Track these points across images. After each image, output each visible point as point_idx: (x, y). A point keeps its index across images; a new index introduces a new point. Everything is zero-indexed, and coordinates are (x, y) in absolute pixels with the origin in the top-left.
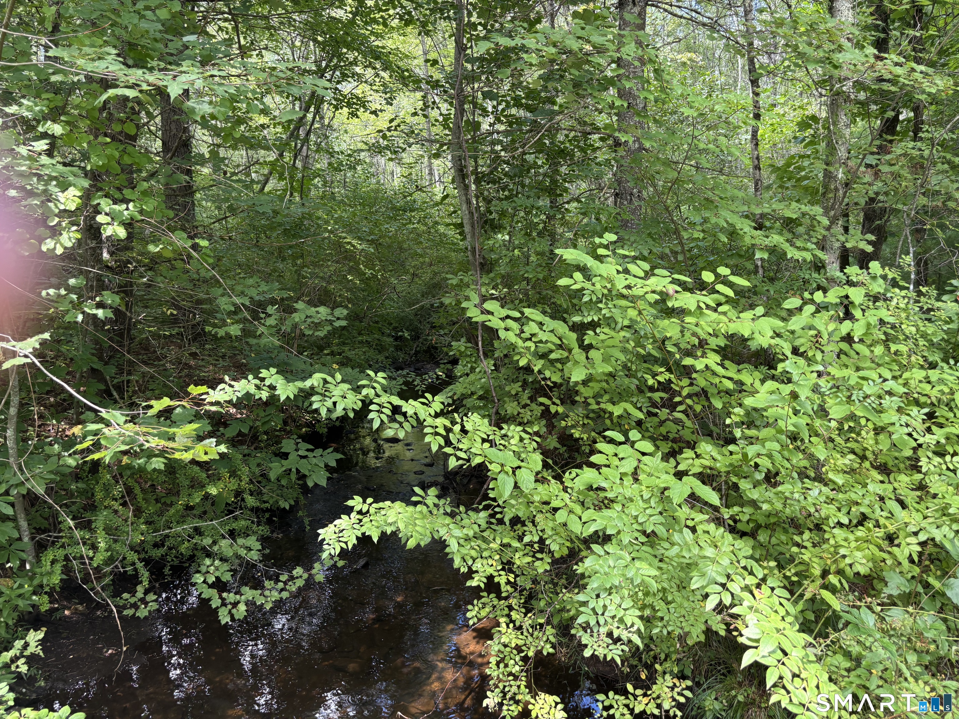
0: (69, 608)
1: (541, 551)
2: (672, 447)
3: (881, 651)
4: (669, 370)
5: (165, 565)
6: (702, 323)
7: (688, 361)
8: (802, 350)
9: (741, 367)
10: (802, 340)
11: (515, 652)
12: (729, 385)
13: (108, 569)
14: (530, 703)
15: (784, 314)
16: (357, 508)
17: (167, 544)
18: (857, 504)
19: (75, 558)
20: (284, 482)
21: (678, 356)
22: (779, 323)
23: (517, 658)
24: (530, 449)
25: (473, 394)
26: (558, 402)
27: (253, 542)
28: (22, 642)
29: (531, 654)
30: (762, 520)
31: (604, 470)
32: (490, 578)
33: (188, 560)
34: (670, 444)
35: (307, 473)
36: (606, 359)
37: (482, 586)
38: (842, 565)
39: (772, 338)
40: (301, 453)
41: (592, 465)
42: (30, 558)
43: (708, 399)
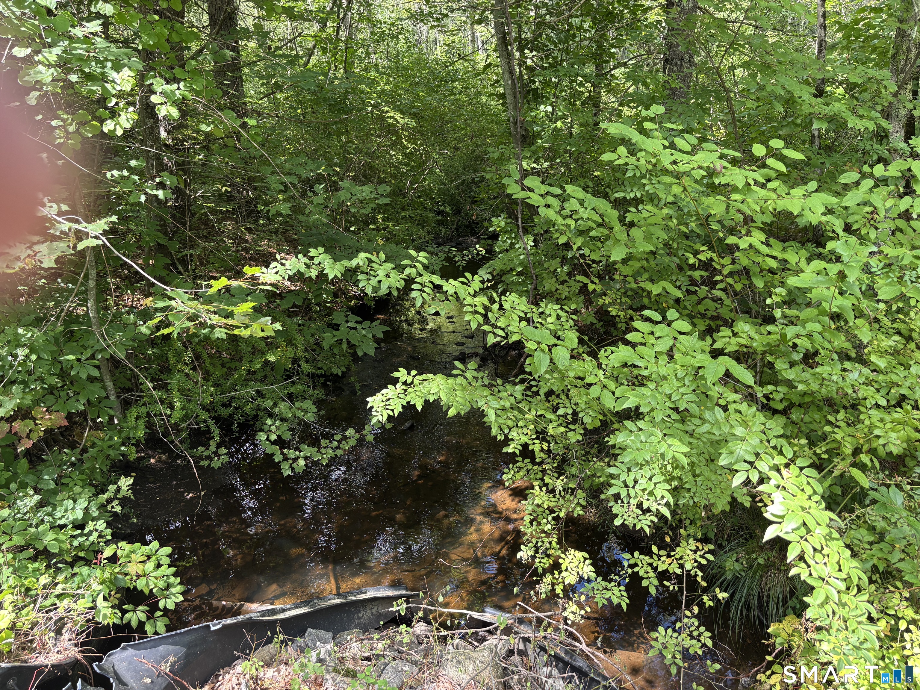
0: (154, 457)
1: (574, 422)
2: (709, 325)
3: (906, 528)
4: (711, 248)
5: (233, 423)
6: (749, 200)
7: (731, 240)
8: (854, 227)
9: (787, 244)
10: (856, 217)
11: (547, 512)
12: (773, 264)
13: (183, 425)
14: (560, 557)
15: (838, 189)
16: (403, 379)
17: (234, 404)
18: (898, 385)
19: (155, 415)
20: (336, 351)
21: (721, 234)
22: (832, 200)
23: (550, 518)
24: (567, 327)
25: (512, 270)
26: (597, 280)
27: (309, 405)
28: (116, 486)
29: (562, 515)
30: (795, 399)
31: (639, 348)
32: (525, 446)
33: (253, 418)
34: (708, 322)
35: (357, 344)
36: (648, 237)
37: (518, 452)
38: (874, 445)
39: (824, 214)
40: (350, 324)
41: (627, 343)
42: (118, 414)
43: (749, 277)
